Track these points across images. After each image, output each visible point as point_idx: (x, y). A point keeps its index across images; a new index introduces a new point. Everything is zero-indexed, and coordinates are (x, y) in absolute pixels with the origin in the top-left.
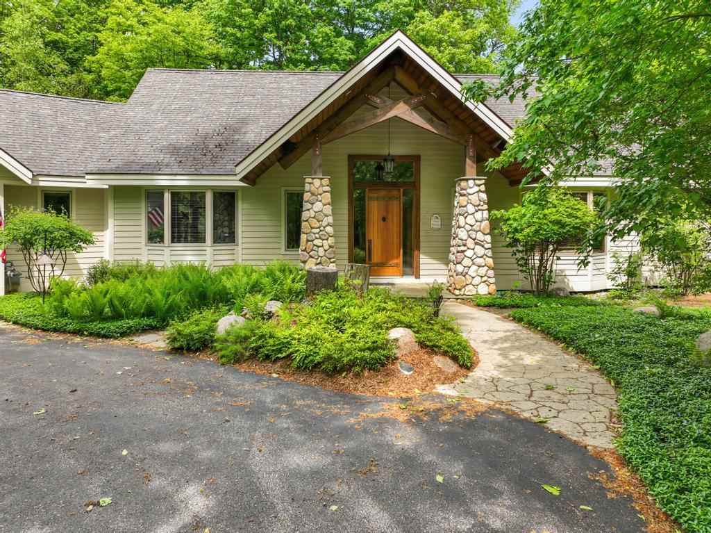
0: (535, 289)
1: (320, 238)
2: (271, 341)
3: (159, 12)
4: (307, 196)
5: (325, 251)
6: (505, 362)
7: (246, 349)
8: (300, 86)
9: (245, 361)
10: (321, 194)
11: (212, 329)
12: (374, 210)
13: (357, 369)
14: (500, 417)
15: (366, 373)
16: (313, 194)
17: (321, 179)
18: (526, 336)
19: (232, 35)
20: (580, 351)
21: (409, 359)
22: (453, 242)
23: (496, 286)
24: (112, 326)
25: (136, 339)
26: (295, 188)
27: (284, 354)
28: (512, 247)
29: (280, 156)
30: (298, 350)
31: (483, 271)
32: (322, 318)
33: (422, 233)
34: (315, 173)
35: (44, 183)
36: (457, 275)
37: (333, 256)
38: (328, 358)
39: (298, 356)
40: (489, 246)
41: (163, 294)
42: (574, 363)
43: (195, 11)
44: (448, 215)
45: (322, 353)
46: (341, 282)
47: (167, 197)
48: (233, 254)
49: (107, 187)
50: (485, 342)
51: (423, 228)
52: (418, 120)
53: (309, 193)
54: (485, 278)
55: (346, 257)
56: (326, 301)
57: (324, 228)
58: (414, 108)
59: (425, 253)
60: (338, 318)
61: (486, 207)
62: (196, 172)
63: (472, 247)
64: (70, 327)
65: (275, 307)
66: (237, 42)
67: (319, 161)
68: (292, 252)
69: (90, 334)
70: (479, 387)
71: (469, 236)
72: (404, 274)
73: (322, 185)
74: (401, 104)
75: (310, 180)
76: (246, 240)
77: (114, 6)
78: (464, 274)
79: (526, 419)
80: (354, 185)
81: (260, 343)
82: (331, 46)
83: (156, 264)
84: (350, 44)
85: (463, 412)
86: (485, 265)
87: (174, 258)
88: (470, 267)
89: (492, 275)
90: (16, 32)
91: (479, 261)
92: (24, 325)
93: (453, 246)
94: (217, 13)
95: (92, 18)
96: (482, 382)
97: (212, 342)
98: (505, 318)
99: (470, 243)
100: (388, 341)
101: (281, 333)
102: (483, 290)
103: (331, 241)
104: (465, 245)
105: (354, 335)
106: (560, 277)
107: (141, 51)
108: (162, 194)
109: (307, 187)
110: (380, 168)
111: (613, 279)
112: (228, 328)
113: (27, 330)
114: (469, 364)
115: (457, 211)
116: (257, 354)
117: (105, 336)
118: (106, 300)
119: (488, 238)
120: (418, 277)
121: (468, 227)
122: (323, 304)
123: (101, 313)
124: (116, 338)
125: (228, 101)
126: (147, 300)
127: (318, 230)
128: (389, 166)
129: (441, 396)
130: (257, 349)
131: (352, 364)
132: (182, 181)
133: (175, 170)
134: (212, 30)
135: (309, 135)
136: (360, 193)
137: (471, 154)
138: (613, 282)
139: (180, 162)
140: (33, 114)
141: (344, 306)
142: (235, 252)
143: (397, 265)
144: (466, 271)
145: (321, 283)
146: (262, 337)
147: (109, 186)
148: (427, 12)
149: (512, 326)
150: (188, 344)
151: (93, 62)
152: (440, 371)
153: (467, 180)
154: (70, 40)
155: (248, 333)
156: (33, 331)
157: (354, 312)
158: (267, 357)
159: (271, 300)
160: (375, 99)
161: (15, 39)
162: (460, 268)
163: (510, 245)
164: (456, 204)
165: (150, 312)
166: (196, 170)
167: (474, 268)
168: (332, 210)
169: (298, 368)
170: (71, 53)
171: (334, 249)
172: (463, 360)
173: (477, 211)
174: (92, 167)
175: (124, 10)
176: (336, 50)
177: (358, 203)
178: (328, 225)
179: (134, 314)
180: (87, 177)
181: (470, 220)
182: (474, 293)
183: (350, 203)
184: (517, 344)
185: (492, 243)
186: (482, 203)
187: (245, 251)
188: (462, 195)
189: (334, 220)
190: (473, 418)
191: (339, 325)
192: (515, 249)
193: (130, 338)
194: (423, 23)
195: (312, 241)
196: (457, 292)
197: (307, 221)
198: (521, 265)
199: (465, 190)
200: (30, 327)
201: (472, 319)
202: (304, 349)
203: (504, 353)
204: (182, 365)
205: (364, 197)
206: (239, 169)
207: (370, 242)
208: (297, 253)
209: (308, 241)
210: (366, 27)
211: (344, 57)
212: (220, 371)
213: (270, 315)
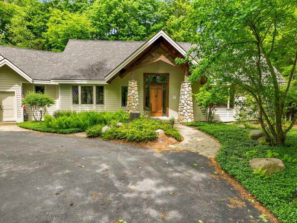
0: (208, 121)
1: (134, 102)
2: (120, 134)
3: (70, 15)
4: (129, 88)
5: (136, 107)
6: (192, 140)
7: (112, 136)
8: (126, 47)
9: (112, 140)
10: (134, 87)
11: (100, 130)
12: (153, 93)
13: (146, 141)
14: (186, 152)
15: (149, 142)
16: (131, 87)
17: (134, 82)
18: (200, 134)
19: (99, 24)
20: (216, 137)
21: (162, 138)
22: (180, 104)
23: (194, 120)
24: (67, 130)
25: (75, 134)
26: (126, 85)
27: (124, 137)
28: (200, 106)
29: (120, 74)
30: (128, 136)
31: (190, 114)
32: (135, 126)
33: (169, 101)
34: (132, 80)
35: (36, 82)
36: (181, 115)
37: (138, 109)
38: (138, 137)
39: (128, 138)
40: (192, 105)
41: (82, 120)
42: (212, 140)
43: (84, 14)
44: (179, 95)
45: (136, 136)
46: (141, 116)
47: (80, 88)
48: (103, 108)
49: (58, 84)
50: (187, 135)
51: (170, 99)
52: (168, 61)
53: (130, 87)
54: (190, 117)
55: (143, 109)
56: (137, 122)
57: (135, 99)
58: (167, 57)
59: (170, 108)
60: (140, 127)
61: (191, 92)
62: (90, 79)
63: (186, 106)
64: (52, 131)
65: (120, 124)
66: (100, 27)
67: (133, 76)
68: (124, 108)
69: (60, 133)
70: (182, 146)
71: (185, 102)
72: (163, 116)
73: (134, 84)
74: (162, 56)
75: (130, 83)
76: (107, 103)
77: (53, 13)
78: (183, 115)
79: (193, 152)
80: (146, 83)
81: (116, 134)
82: (137, 29)
83: (77, 111)
84: (145, 28)
85: (176, 151)
86: (190, 112)
87: (82, 109)
88: (185, 113)
89: (193, 116)
90: (16, 24)
91: (188, 111)
92: (36, 130)
93: (180, 106)
94: (92, 15)
95: (43, 16)
96: (183, 145)
97: (101, 134)
98: (195, 129)
99: (185, 105)
100: (156, 133)
101: (123, 131)
102: (190, 121)
103: (138, 103)
104: (184, 105)
105: (145, 131)
106: (217, 117)
107: (64, 31)
108: (78, 87)
109: (129, 85)
110: (155, 78)
111: (235, 117)
112: (106, 130)
113: (38, 132)
114: (180, 140)
115: (181, 93)
116: (116, 137)
117: (65, 133)
118: (64, 122)
119: (192, 103)
120: (168, 116)
121: (185, 99)
122: (136, 123)
123: (62, 126)
124: (69, 134)
125: (100, 53)
126: (77, 122)
127: (133, 100)
128: (158, 78)
129: (171, 147)
130: (115, 136)
131: (145, 139)
132: (85, 82)
133: (82, 78)
134: (90, 22)
135: (130, 67)
136: (148, 87)
137: (186, 74)
138: (235, 118)
139: (84, 75)
140: (29, 57)
141: (142, 123)
142: (104, 107)
143: (160, 112)
144: (184, 114)
145: (135, 116)
146: (117, 132)
147: (59, 84)
148: (174, 16)
149: (197, 131)
150: (93, 135)
151: (45, 35)
152: (171, 141)
153: (185, 83)
154: (35, 25)
155: (113, 131)
156: (40, 132)
157: (145, 125)
158: (119, 138)
159: (119, 122)
160: (153, 54)
161: (16, 26)
162: (182, 113)
163: (200, 105)
164: (181, 91)
165: (78, 126)
166: (90, 78)
167: (187, 113)
168: (138, 93)
169: (128, 141)
170: (35, 30)
171: (138, 106)
172: (179, 139)
173: (188, 94)
174: (52, 77)
175: (57, 14)
176: (139, 31)
177: (147, 90)
178: (137, 98)
179: (73, 127)
180: (51, 80)
181: (186, 96)
182: (187, 122)
183: (144, 90)
184: (197, 136)
185: (193, 105)
186: (190, 91)
187: (107, 107)
188: (183, 88)
189: (138, 96)
190: (179, 152)
191: (141, 128)
192: (201, 107)
193: (73, 134)
194: (172, 20)
195: (131, 103)
196: (181, 121)
197: (129, 96)
198: (203, 112)
199: (184, 86)
200: (39, 131)
201: (184, 129)
202: (130, 135)
203: (192, 138)
204: (92, 140)
205: (149, 88)
206: (106, 79)
207: (151, 104)
208: (126, 108)
209: (130, 103)
210: (150, 21)
211: (142, 33)
212: (105, 142)
213: (119, 126)
